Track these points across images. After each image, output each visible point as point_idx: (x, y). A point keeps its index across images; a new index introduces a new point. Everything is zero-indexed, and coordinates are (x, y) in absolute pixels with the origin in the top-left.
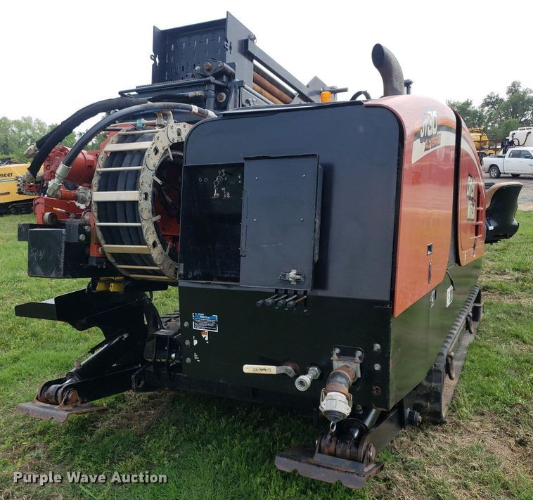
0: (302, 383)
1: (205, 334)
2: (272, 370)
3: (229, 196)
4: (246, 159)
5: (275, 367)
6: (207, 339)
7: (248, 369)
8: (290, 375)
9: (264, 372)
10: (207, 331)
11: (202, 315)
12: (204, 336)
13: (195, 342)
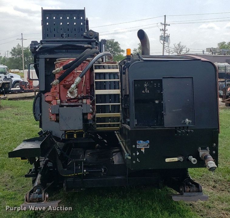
0: (194, 161)
1: (143, 149)
2: (176, 159)
3: (148, 92)
4: (163, 78)
5: (177, 158)
6: (143, 151)
7: (167, 160)
8: (182, 161)
9: (173, 161)
10: (144, 148)
11: (141, 141)
12: (142, 150)
13: (138, 154)
